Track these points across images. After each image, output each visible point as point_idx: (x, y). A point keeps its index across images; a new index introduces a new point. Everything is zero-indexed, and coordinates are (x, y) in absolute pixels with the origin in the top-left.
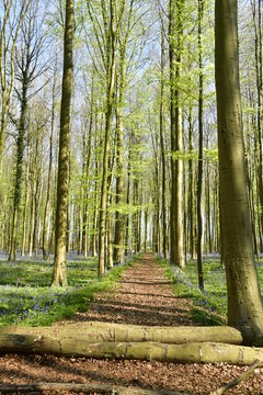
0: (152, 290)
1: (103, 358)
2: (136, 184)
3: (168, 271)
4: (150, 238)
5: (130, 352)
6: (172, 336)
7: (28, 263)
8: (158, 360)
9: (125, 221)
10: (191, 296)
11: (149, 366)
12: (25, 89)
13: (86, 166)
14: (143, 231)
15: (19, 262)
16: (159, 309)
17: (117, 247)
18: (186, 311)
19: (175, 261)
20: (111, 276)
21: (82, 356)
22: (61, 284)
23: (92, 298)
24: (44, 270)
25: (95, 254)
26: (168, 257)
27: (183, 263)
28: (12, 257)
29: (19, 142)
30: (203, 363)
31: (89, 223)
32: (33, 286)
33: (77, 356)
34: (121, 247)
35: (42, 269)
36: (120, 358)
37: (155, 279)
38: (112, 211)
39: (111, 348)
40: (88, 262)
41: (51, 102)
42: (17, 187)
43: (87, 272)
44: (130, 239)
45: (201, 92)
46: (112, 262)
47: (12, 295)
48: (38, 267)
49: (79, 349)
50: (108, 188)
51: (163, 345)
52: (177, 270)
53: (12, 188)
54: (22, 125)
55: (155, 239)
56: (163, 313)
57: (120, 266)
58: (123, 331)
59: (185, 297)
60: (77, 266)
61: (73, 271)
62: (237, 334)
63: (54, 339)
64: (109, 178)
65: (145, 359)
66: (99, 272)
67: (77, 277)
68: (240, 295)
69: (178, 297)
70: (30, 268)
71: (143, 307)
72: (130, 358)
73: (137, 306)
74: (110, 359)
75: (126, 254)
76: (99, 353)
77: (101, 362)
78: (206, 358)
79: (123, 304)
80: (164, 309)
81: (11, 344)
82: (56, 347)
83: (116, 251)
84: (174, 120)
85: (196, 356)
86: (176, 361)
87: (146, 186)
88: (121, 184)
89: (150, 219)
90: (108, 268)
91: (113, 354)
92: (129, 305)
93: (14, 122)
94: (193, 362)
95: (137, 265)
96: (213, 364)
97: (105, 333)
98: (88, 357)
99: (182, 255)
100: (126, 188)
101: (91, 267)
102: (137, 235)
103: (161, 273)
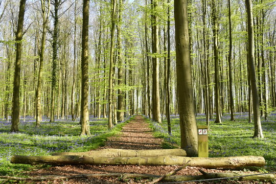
0: (141, 135)
1: (115, 165)
2: (130, 72)
3: (151, 125)
4: (140, 106)
5: (129, 161)
6: (150, 154)
7: (63, 123)
8: (143, 165)
9: (124, 95)
10: (163, 137)
11: (139, 168)
12: (56, 11)
13: (98, 60)
14: (135, 101)
15: (57, 123)
16: (144, 144)
17: (120, 111)
18: (159, 144)
19: (155, 119)
20: (116, 128)
21: (104, 164)
22: (86, 134)
23: (106, 139)
24: (74, 127)
25: (105, 117)
26: (151, 117)
27: (160, 120)
28: (52, 120)
29: (54, 45)
30: (166, 165)
31: (101, 97)
32: (69, 136)
33: (102, 165)
34: (122, 111)
35: (73, 126)
36: (124, 165)
37: (142, 129)
38: (116, 89)
39: (119, 160)
40: (101, 122)
41: (74, 19)
42: (54, 74)
43: (101, 127)
44: (127, 107)
45: (169, 17)
46: (116, 121)
47: (58, 141)
48: (70, 125)
49: (103, 161)
50: (113, 76)
51: (146, 158)
52: (156, 124)
53: (51, 75)
54: (55, 34)
55: (144, 107)
56: (147, 145)
57: (122, 123)
58: (125, 153)
59: (159, 137)
60: (94, 124)
61: (93, 127)
62: (184, 152)
63: (90, 157)
64: (114, 69)
65: (137, 165)
66: (109, 127)
67: (95, 130)
68: (187, 134)
69: (156, 138)
70: (65, 126)
71: (136, 143)
72: (129, 164)
73: (132, 143)
74: (119, 165)
75: (125, 116)
76: (114, 162)
77: (114, 167)
78: (167, 163)
79: (125, 142)
80: (147, 144)
81: (67, 160)
82: (91, 160)
83: (118, 114)
84: (154, 32)
85: (162, 162)
86: (152, 165)
87: (137, 73)
88: (121, 72)
89: (140, 93)
90: (115, 124)
91: (120, 163)
92: (128, 142)
93: (50, 32)
94: (161, 165)
95: (132, 122)
96: (171, 166)
97: (116, 154)
98: (108, 165)
99: (159, 115)
100: (124, 74)
101: (104, 125)
102: (132, 104)
103: (146, 126)
